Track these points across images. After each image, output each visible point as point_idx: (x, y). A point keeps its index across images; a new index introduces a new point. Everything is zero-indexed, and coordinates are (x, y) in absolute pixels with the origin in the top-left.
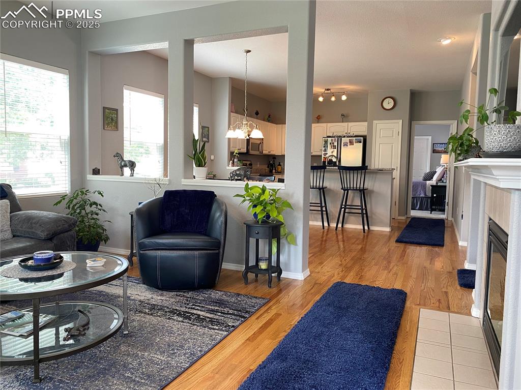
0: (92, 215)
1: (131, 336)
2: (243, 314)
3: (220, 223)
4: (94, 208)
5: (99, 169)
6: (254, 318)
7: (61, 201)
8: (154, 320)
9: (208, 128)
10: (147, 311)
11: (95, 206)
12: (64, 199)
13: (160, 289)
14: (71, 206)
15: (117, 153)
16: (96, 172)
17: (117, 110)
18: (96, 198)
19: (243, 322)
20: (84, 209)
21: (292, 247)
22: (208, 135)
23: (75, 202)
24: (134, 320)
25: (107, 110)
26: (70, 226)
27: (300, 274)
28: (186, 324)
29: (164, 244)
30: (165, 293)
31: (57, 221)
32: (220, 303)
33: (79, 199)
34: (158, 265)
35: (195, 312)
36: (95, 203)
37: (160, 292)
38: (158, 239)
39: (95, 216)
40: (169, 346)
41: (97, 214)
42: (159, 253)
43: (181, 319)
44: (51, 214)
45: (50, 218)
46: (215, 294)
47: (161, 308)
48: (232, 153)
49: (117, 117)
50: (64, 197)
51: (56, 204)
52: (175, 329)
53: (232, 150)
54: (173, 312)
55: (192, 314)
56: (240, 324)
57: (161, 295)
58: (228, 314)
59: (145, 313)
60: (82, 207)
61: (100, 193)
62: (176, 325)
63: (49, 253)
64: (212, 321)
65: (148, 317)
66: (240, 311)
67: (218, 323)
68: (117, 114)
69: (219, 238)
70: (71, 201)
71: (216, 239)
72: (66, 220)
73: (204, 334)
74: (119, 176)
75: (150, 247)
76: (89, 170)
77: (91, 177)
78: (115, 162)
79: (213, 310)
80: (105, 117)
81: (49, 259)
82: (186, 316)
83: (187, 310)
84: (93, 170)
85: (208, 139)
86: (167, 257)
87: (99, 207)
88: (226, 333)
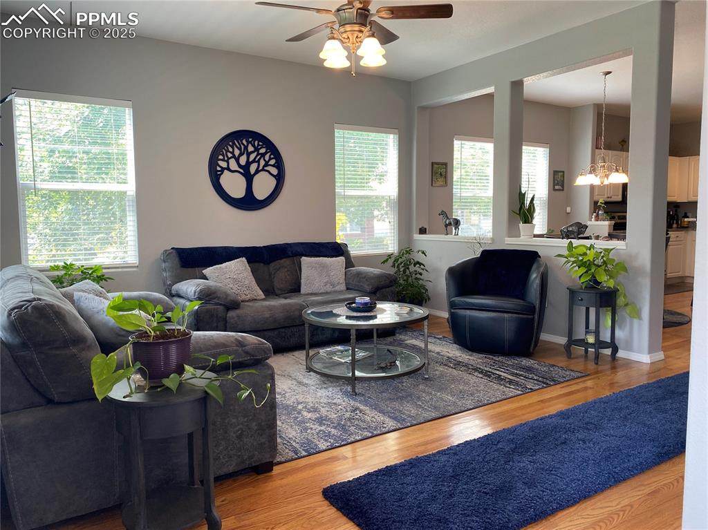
0: (416, 274)
1: (431, 381)
2: (548, 382)
3: (535, 286)
4: (417, 268)
5: (426, 229)
6: (558, 386)
7: (387, 260)
8: (455, 372)
9: (563, 172)
10: (452, 365)
11: (418, 265)
12: (390, 258)
13: (470, 350)
14: (396, 265)
15: (443, 211)
16: (423, 231)
17: (446, 164)
18: (420, 257)
19: (543, 388)
20: (408, 268)
21: (636, 321)
22: (563, 181)
23: (400, 260)
24: (437, 370)
25: (435, 166)
26: (391, 282)
27: (645, 356)
28: (485, 380)
29: (473, 304)
30: (474, 354)
31: (380, 277)
32: (529, 369)
33: (404, 258)
34: (467, 324)
35: (497, 372)
36: (418, 263)
37: (470, 353)
38: (469, 298)
39: (418, 276)
40: (461, 392)
41: (421, 274)
42: (468, 312)
43: (481, 376)
44: (376, 271)
45: (374, 274)
46: (526, 362)
47: (466, 365)
48: (596, 203)
49: (446, 172)
50: (390, 256)
51: (384, 262)
52: (472, 382)
53: (596, 198)
54: (476, 370)
55: (493, 374)
56: (539, 389)
57: (471, 356)
58: (531, 379)
59: (450, 367)
60: (406, 267)
61: (423, 253)
62: (475, 380)
63: (367, 299)
64: (511, 382)
65: (451, 369)
66: (546, 379)
67: (517, 384)
68: (446, 168)
69: (533, 302)
70: (396, 260)
71: (529, 302)
72: (387, 276)
73: (498, 389)
74: (443, 236)
75: (460, 305)
76: (415, 228)
77: (417, 237)
78: (441, 221)
79: (517, 374)
80: (433, 173)
81: (366, 304)
82: (487, 374)
83: (490, 370)
84: (420, 229)
85: (563, 186)
86: (477, 318)
87: (422, 266)
88: (520, 392)
